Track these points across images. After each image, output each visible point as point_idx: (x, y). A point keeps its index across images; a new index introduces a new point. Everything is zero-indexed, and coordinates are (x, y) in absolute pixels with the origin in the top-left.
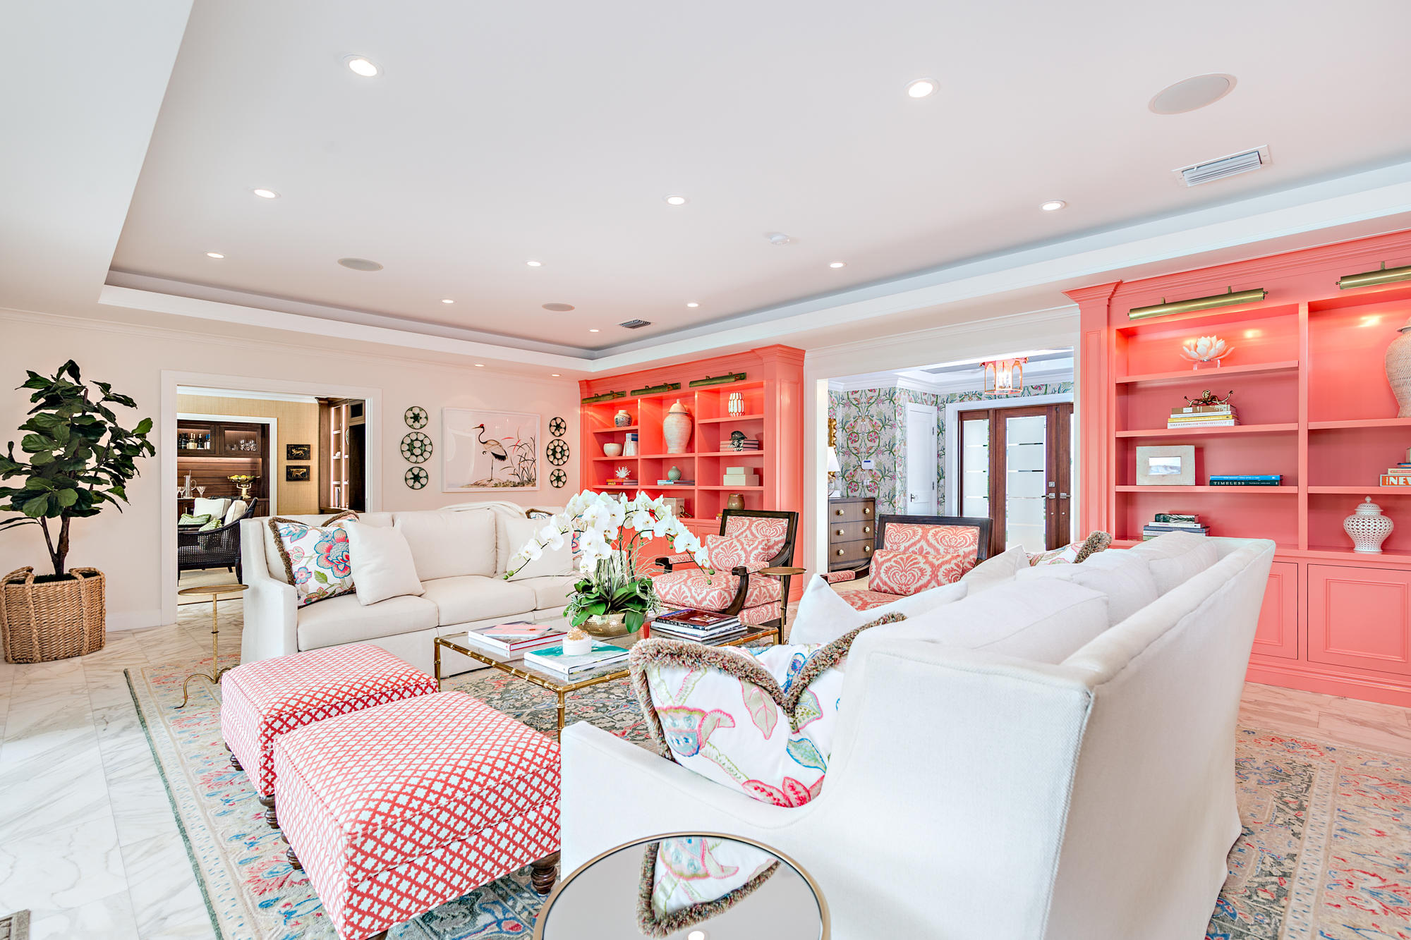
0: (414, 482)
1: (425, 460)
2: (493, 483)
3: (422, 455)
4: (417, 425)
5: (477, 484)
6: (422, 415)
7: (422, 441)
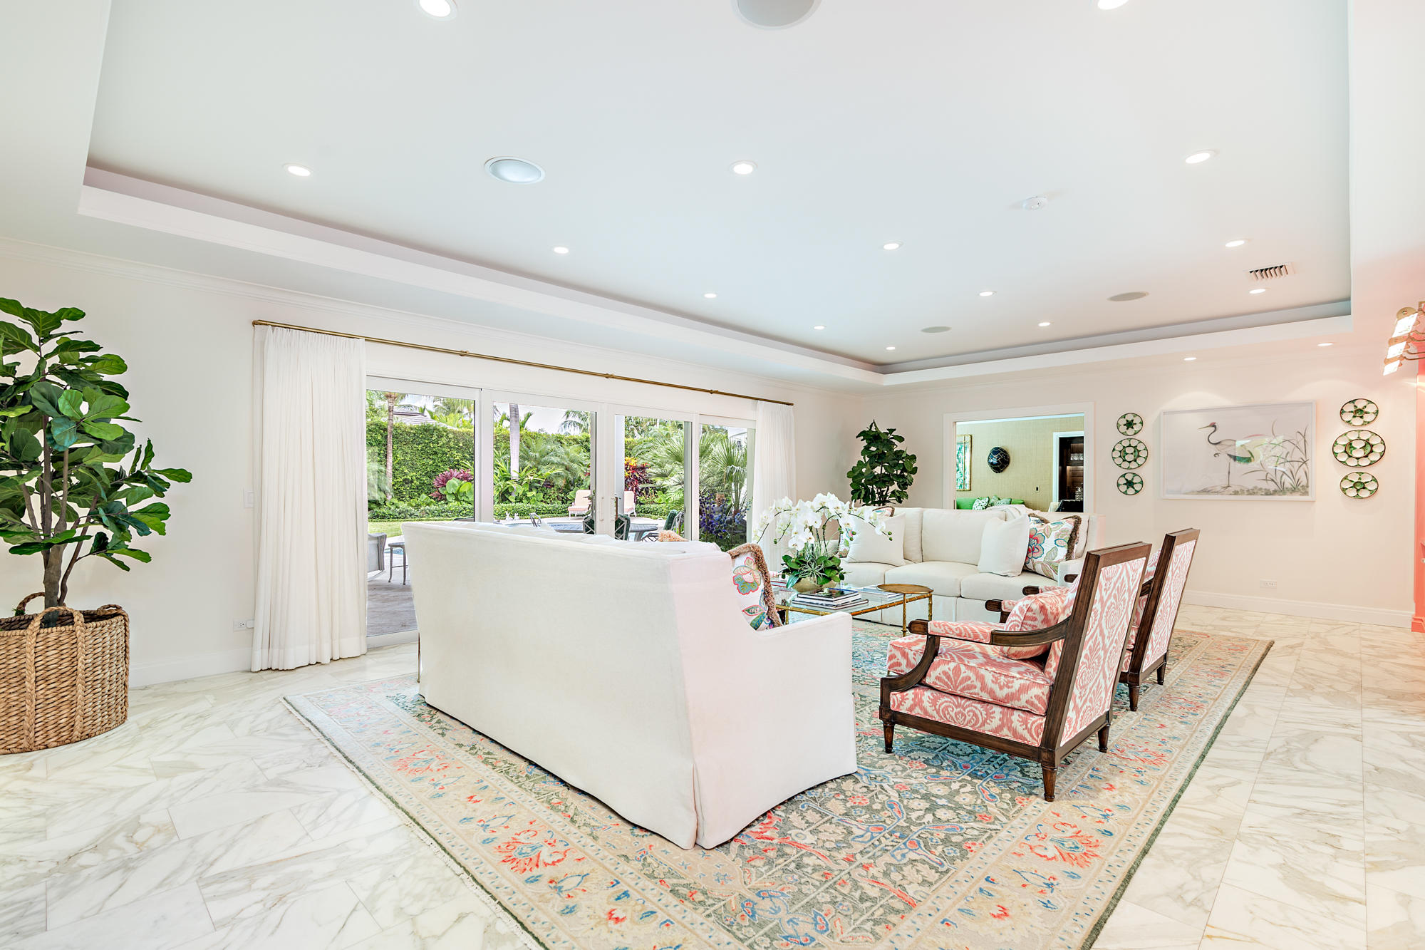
0: (1128, 488)
1: (1139, 466)
2: (1231, 489)
3: (1135, 461)
4: (1130, 432)
5: (1205, 491)
6: (1137, 420)
7: (1135, 447)
